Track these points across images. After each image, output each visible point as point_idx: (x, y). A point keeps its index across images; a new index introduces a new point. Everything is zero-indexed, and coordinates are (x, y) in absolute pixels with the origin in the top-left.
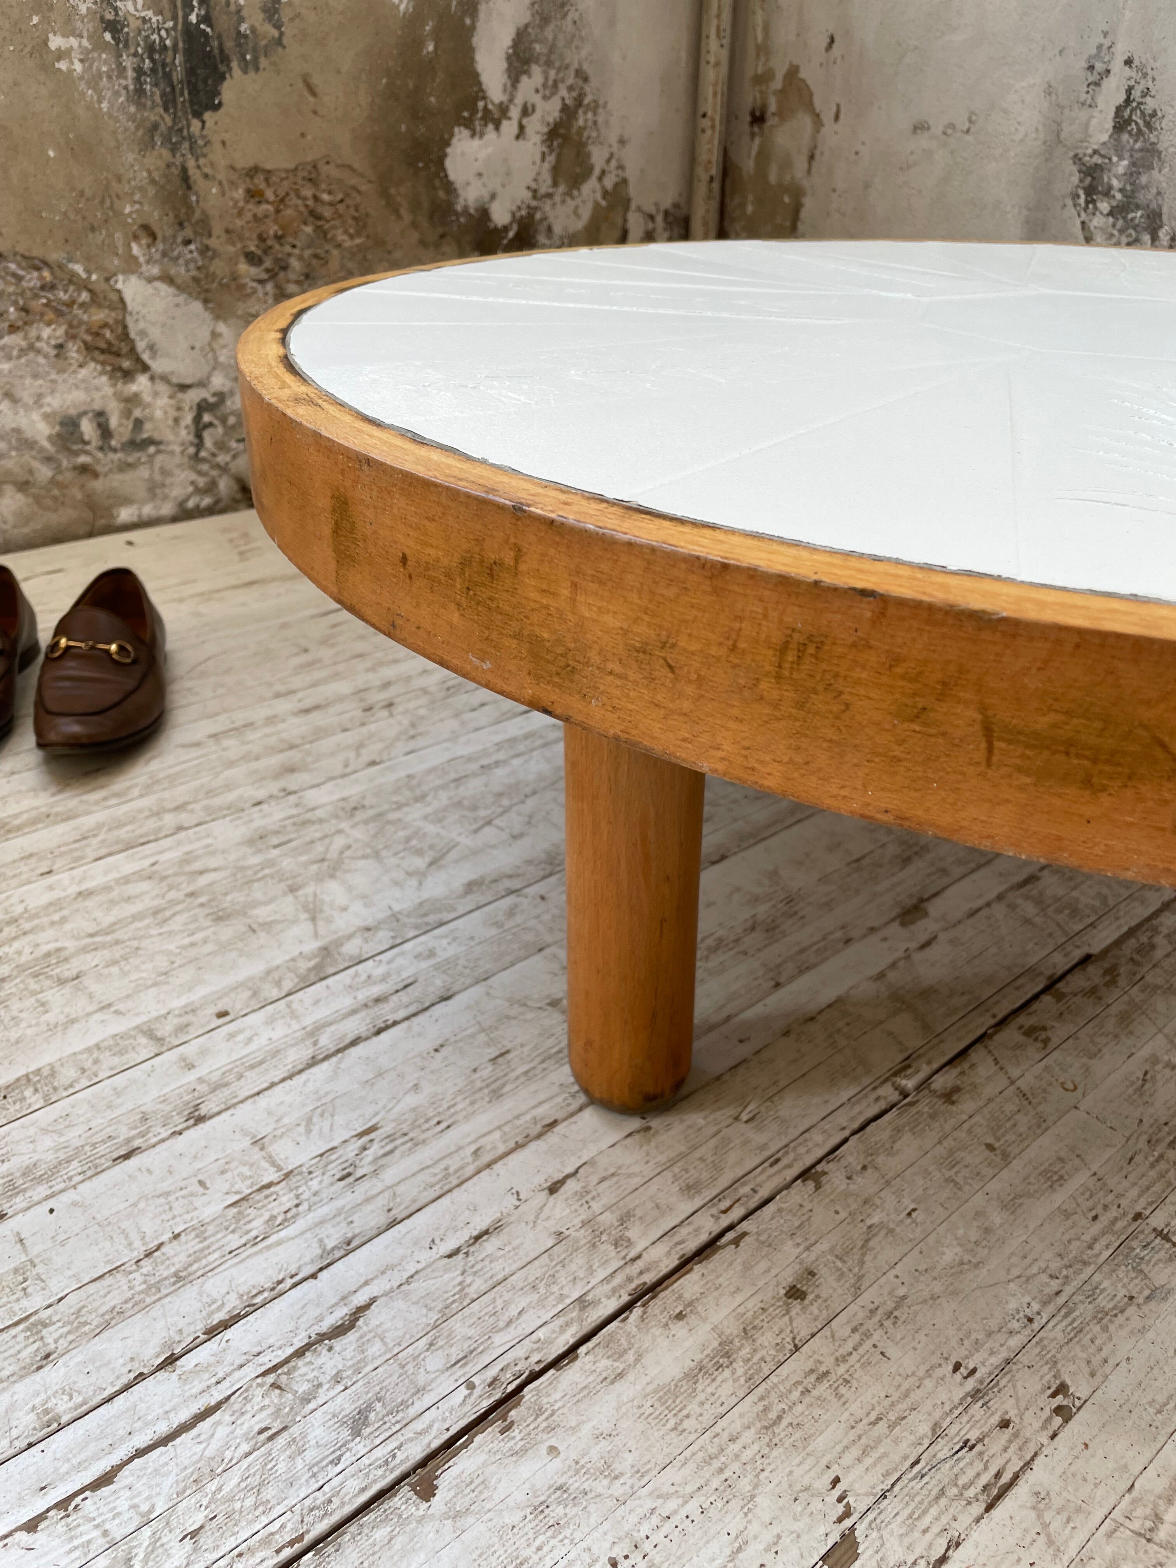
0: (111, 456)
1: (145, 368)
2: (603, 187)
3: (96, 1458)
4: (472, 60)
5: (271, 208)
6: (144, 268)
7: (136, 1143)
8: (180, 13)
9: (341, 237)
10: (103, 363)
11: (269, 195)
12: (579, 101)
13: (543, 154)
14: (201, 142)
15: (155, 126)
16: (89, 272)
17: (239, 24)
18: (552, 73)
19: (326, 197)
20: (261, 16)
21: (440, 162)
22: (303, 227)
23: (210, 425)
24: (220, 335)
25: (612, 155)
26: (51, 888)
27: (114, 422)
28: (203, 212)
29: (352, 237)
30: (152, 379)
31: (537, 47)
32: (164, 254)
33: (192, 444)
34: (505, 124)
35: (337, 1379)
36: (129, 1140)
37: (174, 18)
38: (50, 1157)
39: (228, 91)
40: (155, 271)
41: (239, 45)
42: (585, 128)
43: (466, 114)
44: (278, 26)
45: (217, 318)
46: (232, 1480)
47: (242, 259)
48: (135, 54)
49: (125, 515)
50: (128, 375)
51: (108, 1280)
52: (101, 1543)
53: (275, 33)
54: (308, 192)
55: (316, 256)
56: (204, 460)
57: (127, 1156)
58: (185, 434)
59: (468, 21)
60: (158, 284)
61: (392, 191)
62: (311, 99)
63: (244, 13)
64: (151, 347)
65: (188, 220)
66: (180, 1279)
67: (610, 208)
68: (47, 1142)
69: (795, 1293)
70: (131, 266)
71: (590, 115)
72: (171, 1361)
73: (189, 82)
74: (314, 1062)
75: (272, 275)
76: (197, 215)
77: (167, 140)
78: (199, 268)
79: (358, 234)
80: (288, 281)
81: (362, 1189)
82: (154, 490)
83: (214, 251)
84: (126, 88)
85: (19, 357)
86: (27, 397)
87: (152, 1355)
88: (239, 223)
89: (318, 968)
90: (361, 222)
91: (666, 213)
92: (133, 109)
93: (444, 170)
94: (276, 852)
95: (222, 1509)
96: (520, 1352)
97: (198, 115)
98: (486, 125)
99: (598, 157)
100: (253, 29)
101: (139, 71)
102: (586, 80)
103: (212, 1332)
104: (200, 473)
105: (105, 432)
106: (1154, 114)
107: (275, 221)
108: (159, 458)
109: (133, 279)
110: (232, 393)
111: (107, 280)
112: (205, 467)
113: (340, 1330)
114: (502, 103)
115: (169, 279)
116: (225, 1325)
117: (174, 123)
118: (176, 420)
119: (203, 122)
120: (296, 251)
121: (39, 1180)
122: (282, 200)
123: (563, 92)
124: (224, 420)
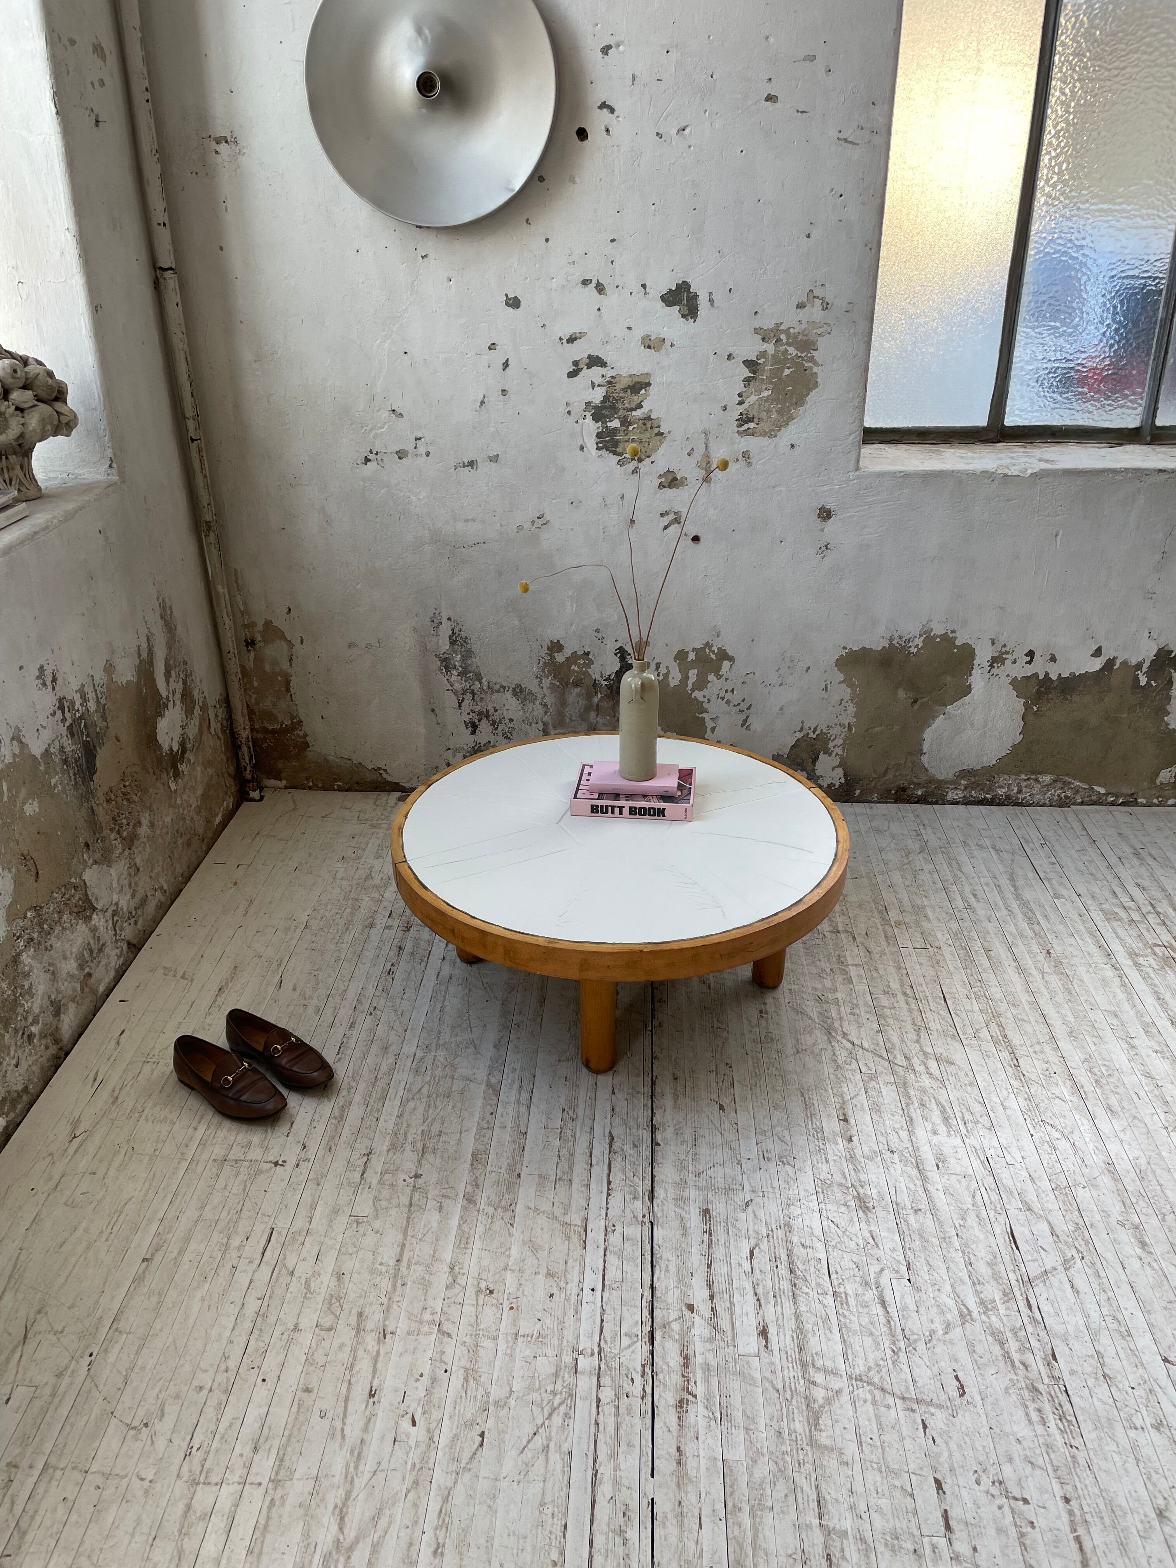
0: (95, 962)
1: (95, 910)
2: (200, 706)
4: (156, 685)
5: (114, 803)
6: (89, 863)
9: (134, 797)
10: (82, 918)
11: (113, 797)
12: (186, 675)
13: (181, 708)
14: (94, 791)
15: (82, 795)
16: (74, 879)
17: (96, 729)
18: (177, 670)
19: (127, 783)
20: (101, 720)
22: (123, 802)
23: (117, 921)
24: (112, 874)
25: (199, 690)
26: (386, 1121)
28: (99, 822)
29: (137, 795)
30: (97, 913)
31: (171, 662)
32: (93, 851)
33: (113, 936)
34: (169, 704)
35: (622, 1145)
37: (80, 743)
39: (98, 762)
40: (91, 861)
41: (98, 738)
42: (190, 685)
43: (158, 710)
44: (106, 720)
45: (110, 868)
48: (73, 768)
50: (90, 918)
51: (559, 1166)
53: (106, 724)
54: (122, 786)
55: (129, 813)
56: (118, 941)
57: (523, 1150)
58: (111, 933)
60: (93, 867)
61: (145, 764)
62: (119, 744)
63: (97, 723)
64: (96, 898)
65: (96, 829)
66: (572, 1155)
67: (203, 713)
69: (675, 1079)
70: (85, 865)
71: (190, 678)
72: (591, 1164)
73: (88, 767)
74: (529, 1108)
75: (119, 833)
76: (98, 825)
77: (85, 799)
78: (102, 849)
79: (138, 792)
81: (578, 1119)
83: (104, 837)
84: (72, 785)
86: (68, 953)
89: (494, 1090)
90: (138, 786)
91: (219, 701)
92: (75, 793)
93: (157, 741)
94: (429, 1072)
96: (645, 1119)
97: (92, 779)
98: (164, 710)
99: (196, 695)
100: (100, 728)
101: (75, 774)
102: (186, 664)
103: (591, 1156)
104: (118, 949)
106: (466, 638)
108: (106, 951)
109: (87, 870)
110: (119, 900)
111: (79, 877)
112: (118, 944)
113: (611, 1139)
114: (166, 696)
115: (95, 862)
116: (591, 1154)
117: (87, 789)
118: (108, 928)
119: (94, 781)
120: (123, 816)
121: (515, 1164)
122: (116, 796)
123: (181, 675)
124: (118, 916)
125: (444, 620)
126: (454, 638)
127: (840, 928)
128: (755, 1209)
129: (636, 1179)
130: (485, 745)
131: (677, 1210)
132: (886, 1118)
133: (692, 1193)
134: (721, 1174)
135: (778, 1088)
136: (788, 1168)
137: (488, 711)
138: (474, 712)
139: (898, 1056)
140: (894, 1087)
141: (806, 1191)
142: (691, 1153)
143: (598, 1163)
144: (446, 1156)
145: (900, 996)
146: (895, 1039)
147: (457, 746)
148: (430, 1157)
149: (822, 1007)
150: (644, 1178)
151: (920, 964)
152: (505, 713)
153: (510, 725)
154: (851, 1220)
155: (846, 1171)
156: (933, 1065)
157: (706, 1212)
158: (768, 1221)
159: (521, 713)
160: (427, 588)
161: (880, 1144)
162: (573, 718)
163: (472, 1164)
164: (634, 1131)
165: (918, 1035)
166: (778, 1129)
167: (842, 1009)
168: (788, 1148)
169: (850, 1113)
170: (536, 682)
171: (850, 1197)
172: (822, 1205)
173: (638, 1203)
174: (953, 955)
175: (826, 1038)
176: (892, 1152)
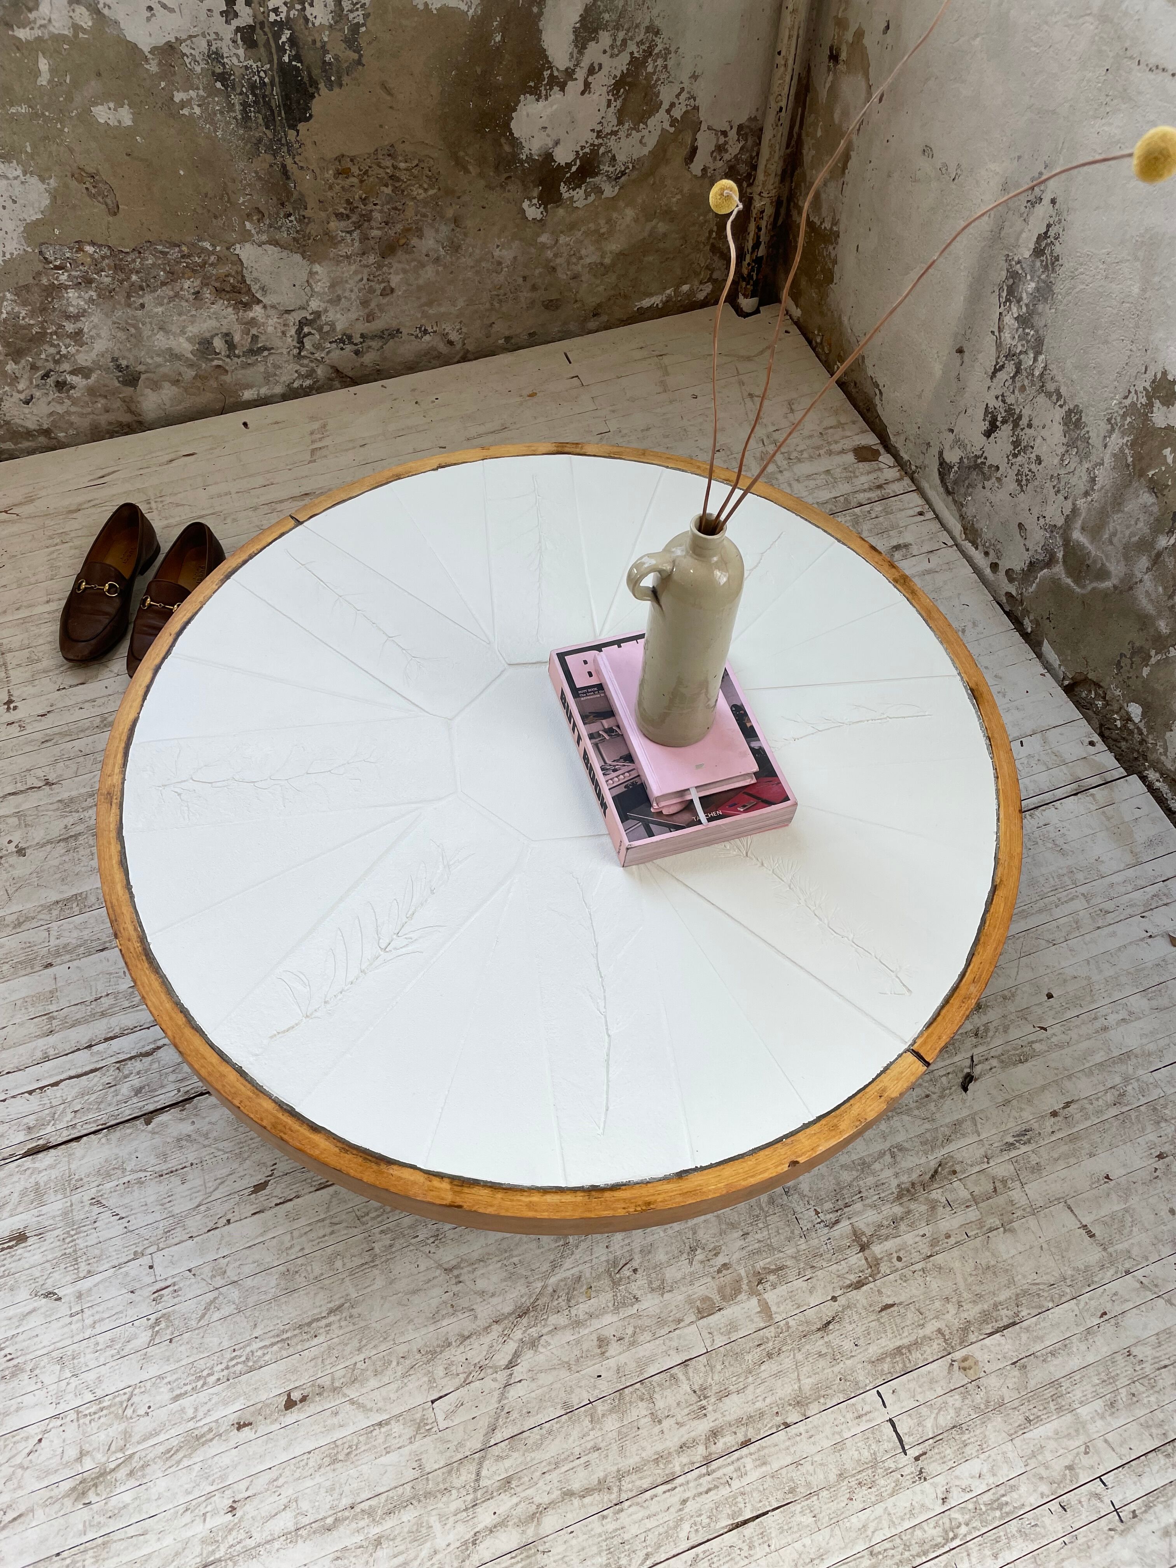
0: (236, 359)
1: (259, 302)
2: (671, 117)
3: (56, 1075)
4: (540, 40)
5: (355, 180)
6: (256, 237)
7: (107, 945)
8: (275, 57)
9: (417, 191)
10: (228, 300)
11: (355, 170)
12: (649, 53)
13: (609, 101)
14: (296, 146)
15: (260, 140)
16: (213, 245)
17: (324, 56)
18: (621, 35)
19: (402, 165)
20: (344, 45)
21: (507, 126)
22: (384, 189)
23: (310, 334)
24: (317, 273)
25: (683, 89)
27: (237, 338)
28: (300, 193)
29: (426, 190)
30: (265, 307)
31: (606, 16)
32: (270, 226)
33: (295, 347)
34: (570, 83)
35: (138, 1073)
36: (105, 943)
37: (271, 62)
38: (74, 941)
39: (316, 106)
40: (264, 238)
41: (325, 71)
42: (654, 73)
43: (532, 84)
44: (358, 51)
45: (313, 262)
46: (93, 1097)
47: (333, 218)
48: (241, 93)
49: (248, 395)
50: (247, 306)
51: (79, 1007)
52: (48, 1106)
53: (356, 56)
54: (388, 162)
55: (395, 209)
56: (305, 357)
57: (102, 950)
58: (291, 340)
59: (535, 10)
60: (267, 247)
61: (461, 154)
62: (389, 98)
63: (328, 47)
64: (263, 289)
65: (288, 200)
66: (103, 1014)
67: (679, 132)
68: (75, 934)
70: (245, 237)
71: (660, 62)
72: (90, 1046)
73: (285, 105)
75: (358, 226)
76: (295, 195)
77: (269, 148)
78: (297, 232)
79: (432, 187)
80: (372, 228)
82: (268, 378)
83: (309, 218)
84: (235, 118)
85: (168, 303)
86: (175, 329)
87: (84, 1042)
88: (330, 194)
90: (434, 179)
91: (740, 127)
92: (241, 132)
93: (510, 130)
95: (86, 1106)
97: (293, 127)
98: (551, 89)
99: (666, 95)
100: (336, 57)
101: (245, 105)
102: (657, 33)
103: (107, 1040)
104: (302, 365)
105: (231, 345)
106: (1057, 259)
107: (361, 188)
108: (271, 358)
109: (247, 245)
110: (326, 311)
111: (228, 248)
112: (306, 362)
113: (147, 1054)
114: (567, 69)
115: (274, 243)
116: (112, 1038)
117: (274, 135)
118: (284, 333)
119: (298, 131)
120: (378, 207)
121: (68, 952)
122: (366, 173)
123: (632, 47)
124: (320, 330)
125: (1046, 201)
126: (1043, 244)
127: (877, 1249)
128: (42, 1310)
129: (70, 1116)
130: (990, 466)
131: (16, 1195)
132: (318, 1479)
133: (55, 1205)
134: (105, 1234)
135: (338, 1264)
136: (144, 1337)
137: (1020, 417)
138: (1004, 401)
139: (507, 1463)
140: (410, 1474)
141: (99, 1380)
142: (142, 1174)
143: (98, 1052)
144: (66, 866)
145: (702, 1427)
146: (553, 1448)
147: (962, 437)
148: (61, 848)
149: (598, 1277)
150: (74, 1126)
151: (839, 1446)
152: (1039, 440)
153: (1033, 467)
154: (48, 1473)
155: (162, 1437)
156: (509, 1539)
157: (20, 1238)
158: (20, 1338)
159: (1056, 461)
160: (1054, 112)
161: (245, 1483)
162: (1115, 540)
163: (57, 902)
164: (172, 1077)
165: (587, 1492)
166: (234, 1294)
167: (608, 1318)
168: (193, 1323)
169: (311, 1408)
170: (1104, 427)
171: (100, 1457)
172: (73, 1415)
173: (21, 1137)
174: (912, 1514)
175: (507, 1309)
176: (233, 1509)
